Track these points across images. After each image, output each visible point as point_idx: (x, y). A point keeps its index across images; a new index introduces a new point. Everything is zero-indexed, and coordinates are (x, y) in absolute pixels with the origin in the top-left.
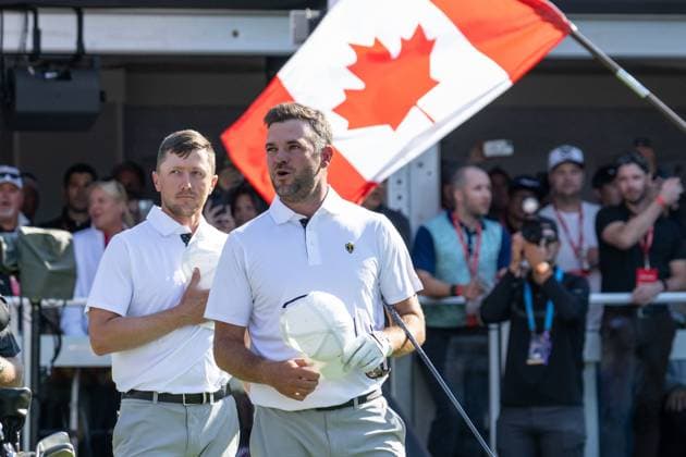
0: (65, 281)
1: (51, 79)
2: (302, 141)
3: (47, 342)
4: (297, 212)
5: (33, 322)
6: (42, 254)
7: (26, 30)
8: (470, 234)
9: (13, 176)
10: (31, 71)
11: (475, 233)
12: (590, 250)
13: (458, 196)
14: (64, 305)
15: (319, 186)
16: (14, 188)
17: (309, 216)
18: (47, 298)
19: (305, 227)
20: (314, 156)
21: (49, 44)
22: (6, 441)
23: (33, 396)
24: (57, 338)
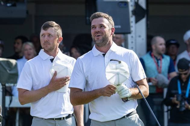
1: (10, 6)
2: (105, 24)
3: (8, 98)
4: (101, 52)
6: (6, 68)
8: (158, 60)
11: (160, 60)
13: (154, 47)
14: (14, 86)
15: (110, 41)
17: (106, 53)
18: (8, 83)
19: (104, 57)
20: (109, 30)
23: (3, 117)
24: (11, 97)
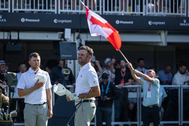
0: (15, 82)
1: (13, 45)
3: (12, 94)
5: (9, 90)
6: (11, 77)
7: (8, 35)
9: (4, 62)
10: (9, 43)
12: (113, 78)
14: (15, 87)
16: (4, 64)
18: (12, 85)
21: (12, 38)
22: (4, 112)
